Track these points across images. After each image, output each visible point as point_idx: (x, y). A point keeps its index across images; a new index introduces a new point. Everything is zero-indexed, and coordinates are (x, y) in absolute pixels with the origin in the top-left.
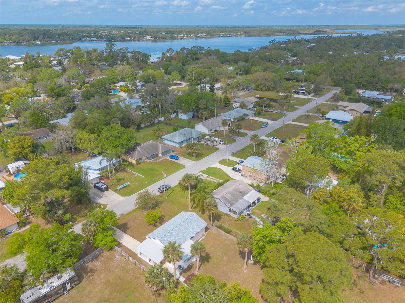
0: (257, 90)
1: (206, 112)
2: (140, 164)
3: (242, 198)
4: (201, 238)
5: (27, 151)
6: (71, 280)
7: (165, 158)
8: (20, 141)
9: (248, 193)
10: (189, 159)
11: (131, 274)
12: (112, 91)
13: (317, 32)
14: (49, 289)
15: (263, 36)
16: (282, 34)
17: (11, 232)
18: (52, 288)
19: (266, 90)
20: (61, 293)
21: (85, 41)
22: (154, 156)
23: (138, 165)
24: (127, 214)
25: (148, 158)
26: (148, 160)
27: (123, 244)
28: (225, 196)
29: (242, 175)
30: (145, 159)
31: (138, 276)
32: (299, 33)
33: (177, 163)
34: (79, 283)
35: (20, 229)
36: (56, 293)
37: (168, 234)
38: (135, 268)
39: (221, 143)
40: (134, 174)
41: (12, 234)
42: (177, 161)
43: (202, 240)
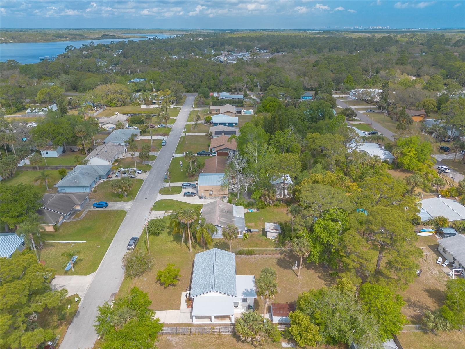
0: (111, 107)
3: (233, 217)
7: (88, 210)
9: (233, 210)
10: (120, 201)
11: (210, 345)
13: (105, 37)
15: (41, 42)
16: (64, 39)
19: (121, 105)
23: (58, 232)
24: (121, 291)
25: (64, 218)
26: (66, 221)
28: (220, 220)
29: (200, 198)
30: (62, 220)
31: (219, 342)
32: (86, 38)
33: (111, 210)
38: (206, 337)
39: (139, 172)
40: (67, 244)
42: (107, 209)
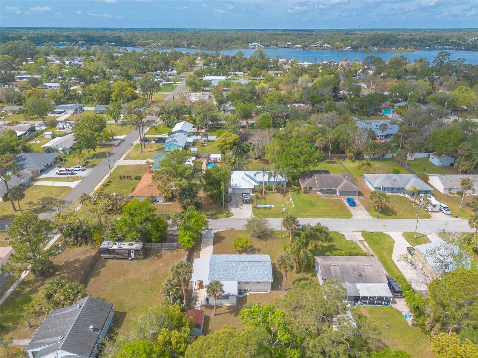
1: (467, 163)
2: (307, 194)
3: (354, 282)
4: (261, 291)
5: (228, 146)
6: (136, 251)
7: (341, 198)
8: (226, 137)
9: (372, 282)
10: (369, 211)
12: (383, 111)
14: (118, 247)
17: (158, 202)
18: (120, 248)
20: (126, 257)
21: (434, 49)
22: (331, 191)
23: (304, 194)
24: (237, 231)
25: (321, 191)
26: (320, 194)
27: (201, 252)
28: (332, 267)
29: (411, 262)
30: (318, 191)
34: (142, 259)
35: (165, 202)
36: (122, 254)
37: (223, 263)
39: (445, 212)
41: (158, 203)
43: (259, 294)
